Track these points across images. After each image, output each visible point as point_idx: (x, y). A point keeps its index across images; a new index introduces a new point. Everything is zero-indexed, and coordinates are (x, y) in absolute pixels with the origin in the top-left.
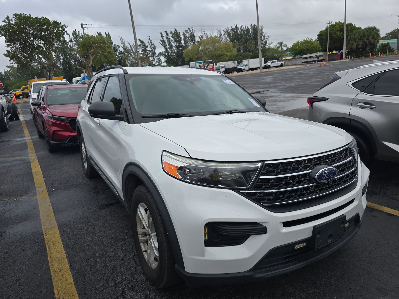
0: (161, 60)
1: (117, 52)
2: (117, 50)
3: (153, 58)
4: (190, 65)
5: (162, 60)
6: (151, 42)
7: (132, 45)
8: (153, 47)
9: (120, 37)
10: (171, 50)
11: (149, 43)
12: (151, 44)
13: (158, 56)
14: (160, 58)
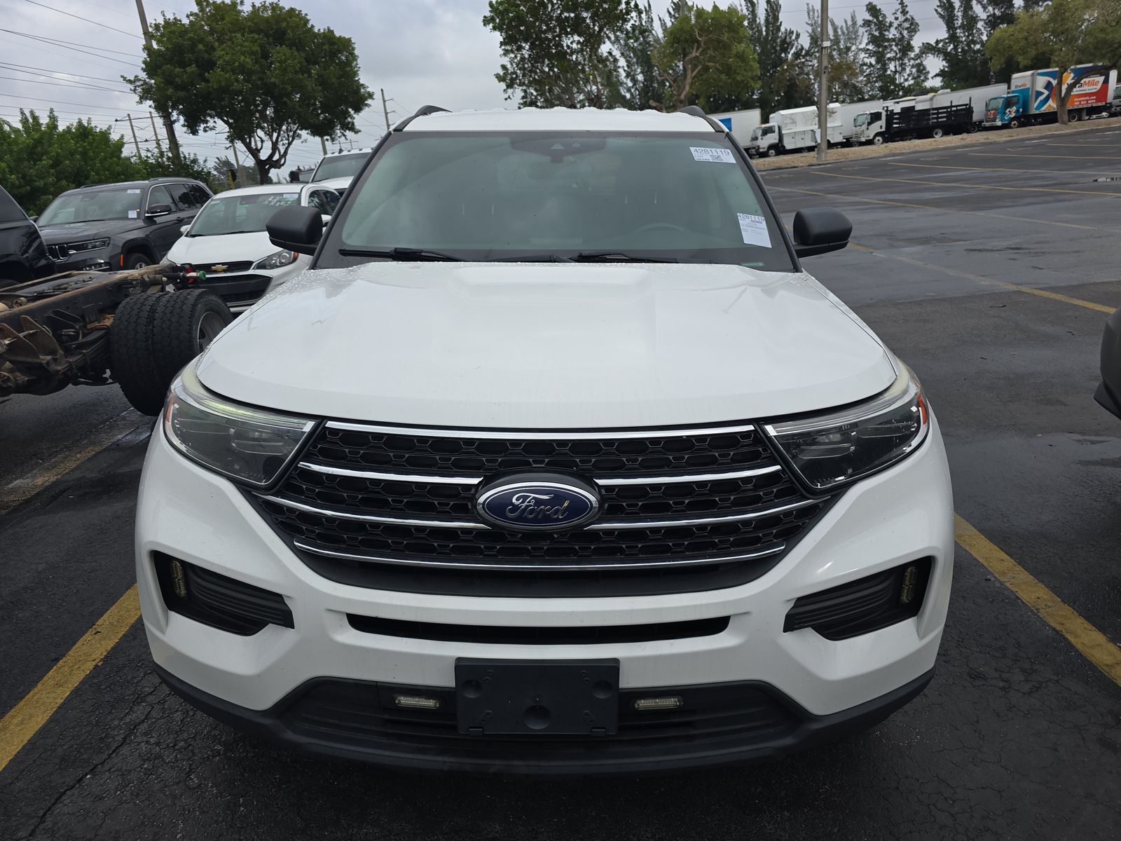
0: (924, 68)
1: (789, 53)
2: (791, 45)
3: (901, 65)
4: (1013, 82)
5: (928, 68)
6: (904, 12)
7: (841, 28)
8: (907, 29)
9: (808, 4)
10: (967, 34)
11: (899, 15)
12: (901, 18)
13: (918, 57)
14: (924, 63)
